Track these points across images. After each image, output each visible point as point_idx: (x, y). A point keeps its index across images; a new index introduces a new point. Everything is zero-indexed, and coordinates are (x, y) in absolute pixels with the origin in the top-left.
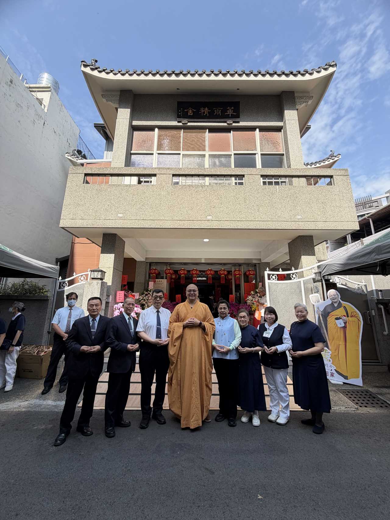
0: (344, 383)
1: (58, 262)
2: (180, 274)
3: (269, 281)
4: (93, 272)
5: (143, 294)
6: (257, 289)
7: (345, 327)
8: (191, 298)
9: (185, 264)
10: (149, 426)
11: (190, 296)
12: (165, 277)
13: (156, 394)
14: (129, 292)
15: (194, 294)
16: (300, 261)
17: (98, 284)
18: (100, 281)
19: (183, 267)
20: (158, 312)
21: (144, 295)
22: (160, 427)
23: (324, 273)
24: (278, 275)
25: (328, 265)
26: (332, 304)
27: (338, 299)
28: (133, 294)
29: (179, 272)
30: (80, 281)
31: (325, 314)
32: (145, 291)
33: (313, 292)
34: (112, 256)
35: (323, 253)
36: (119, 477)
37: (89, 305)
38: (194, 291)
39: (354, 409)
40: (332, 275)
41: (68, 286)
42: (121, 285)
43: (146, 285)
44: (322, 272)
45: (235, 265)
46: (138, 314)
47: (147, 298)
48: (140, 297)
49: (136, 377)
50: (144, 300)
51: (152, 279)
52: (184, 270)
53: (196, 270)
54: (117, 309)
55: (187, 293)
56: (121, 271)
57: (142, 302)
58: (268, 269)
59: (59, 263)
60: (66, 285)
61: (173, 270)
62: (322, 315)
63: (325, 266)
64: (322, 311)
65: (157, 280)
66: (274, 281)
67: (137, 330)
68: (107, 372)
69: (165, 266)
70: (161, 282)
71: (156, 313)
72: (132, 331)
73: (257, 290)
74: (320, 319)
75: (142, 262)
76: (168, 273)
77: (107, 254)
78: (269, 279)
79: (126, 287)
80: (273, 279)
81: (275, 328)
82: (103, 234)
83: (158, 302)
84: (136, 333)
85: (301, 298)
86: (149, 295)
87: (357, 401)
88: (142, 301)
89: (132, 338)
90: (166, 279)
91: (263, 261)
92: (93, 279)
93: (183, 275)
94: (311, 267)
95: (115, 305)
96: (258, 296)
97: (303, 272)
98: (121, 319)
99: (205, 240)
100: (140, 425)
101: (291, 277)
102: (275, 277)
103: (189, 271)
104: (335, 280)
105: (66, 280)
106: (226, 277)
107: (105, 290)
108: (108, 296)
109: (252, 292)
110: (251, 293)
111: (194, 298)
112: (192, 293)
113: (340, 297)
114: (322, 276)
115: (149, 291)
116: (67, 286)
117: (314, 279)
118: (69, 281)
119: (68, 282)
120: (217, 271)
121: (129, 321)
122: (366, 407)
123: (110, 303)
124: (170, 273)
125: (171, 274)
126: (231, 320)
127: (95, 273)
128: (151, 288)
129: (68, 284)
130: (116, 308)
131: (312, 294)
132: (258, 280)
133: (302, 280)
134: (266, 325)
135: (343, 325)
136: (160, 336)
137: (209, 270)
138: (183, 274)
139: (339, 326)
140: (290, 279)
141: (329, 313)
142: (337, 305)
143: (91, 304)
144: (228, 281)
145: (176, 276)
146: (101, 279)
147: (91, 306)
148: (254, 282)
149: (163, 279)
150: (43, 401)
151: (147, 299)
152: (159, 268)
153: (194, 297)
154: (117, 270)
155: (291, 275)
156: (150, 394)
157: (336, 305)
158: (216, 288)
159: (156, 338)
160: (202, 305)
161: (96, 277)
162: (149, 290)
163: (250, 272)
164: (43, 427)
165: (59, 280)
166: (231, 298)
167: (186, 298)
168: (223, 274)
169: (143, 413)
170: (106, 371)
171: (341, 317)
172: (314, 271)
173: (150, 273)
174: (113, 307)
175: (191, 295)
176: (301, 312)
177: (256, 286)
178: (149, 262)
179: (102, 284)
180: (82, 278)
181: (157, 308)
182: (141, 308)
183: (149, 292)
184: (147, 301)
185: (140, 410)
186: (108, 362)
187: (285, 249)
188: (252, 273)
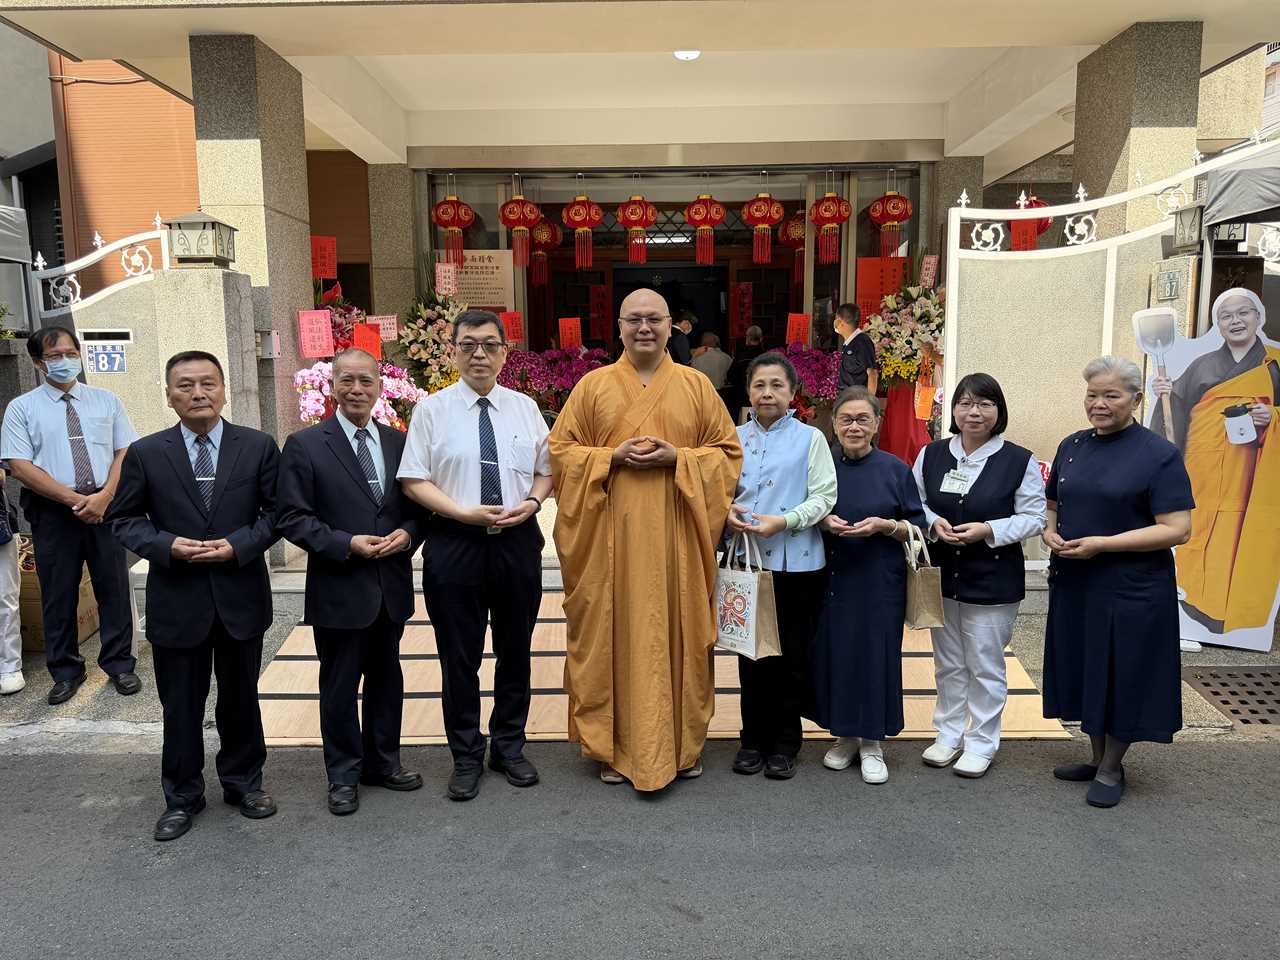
0: (1203, 644)
1: (10, 178)
2: (570, 226)
3: (965, 253)
4: (179, 232)
5: (414, 318)
6: (914, 284)
7: (1256, 446)
8: (639, 347)
9: (591, 174)
10: (481, 792)
11: (636, 340)
12: (503, 241)
13: (498, 693)
14: (349, 311)
15: (653, 330)
16: (1119, 152)
17: (212, 286)
18: (219, 272)
19: (582, 191)
20: (484, 404)
21: (421, 322)
22: (517, 793)
23: (1219, 211)
24: (1008, 225)
25: (1240, 178)
26: (1226, 350)
27: (1254, 332)
28: (371, 320)
29: (564, 214)
30: (130, 272)
31: (1188, 395)
32: (422, 306)
33: (1153, 296)
34: (252, 148)
35: (1246, 101)
36: (394, 933)
37: (174, 382)
38: (653, 318)
39: (1218, 731)
40: (1252, 222)
41: (84, 296)
42: (311, 284)
43: (425, 275)
44: (1209, 207)
45: (819, 172)
46: (403, 408)
47: (437, 338)
48: (402, 333)
49: (418, 638)
50: (423, 342)
51: (448, 249)
52: (587, 204)
53: (643, 204)
54: (308, 386)
55: (625, 328)
56: (300, 220)
57: (414, 355)
58: (964, 198)
59: (14, 179)
60: (74, 292)
61: (538, 205)
62: (1173, 396)
63: (1229, 179)
64: (1173, 383)
65: (468, 253)
66: (989, 255)
67: (402, 473)
68: (306, 622)
69: (501, 188)
70: (486, 262)
71: (477, 411)
72: (379, 480)
73: (910, 289)
74: (1163, 416)
75: (391, 169)
76: (518, 222)
77: (228, 138)
78: (965, 243)
79: (336, 292)
80: (986, 244)
81: (989, 458)
82: (191, 37)
83: (481, 365)
84: (397, 486)
85: (1096, 328)
86: (441, 322)
87: (1235, 705)
88: (414, 348)
89: (378, 507)
90: (509, 248)
91: (951, 152)
92: (182, 260)
93: (586, 229)
94: (1164, 181)
95: (300, 373)
96: (912, 314)
97: (1125, 204)
98: (326, 438)
99: (681, 55)
100: (450, 788)
101: (1067, 231)
102: (993, 235)
103: (609, 208)
104: (1260, 243)
105: (70, 267)
106: (780, 234)
107: (247, 308)
108: (264, 334)
109: (890, 301)
110: (882, 306)
111: (651, 348)
112: (645, 327)
113: (1263, 320)
114: (1204, 225)
115: (438, 304)
116: (78, 298)
117: (1167, 241)
118: (81, 274)
119: (77, 278)
120: (739, 206)
121: (362, 447)
122: (1264, 722)
123: (275, 361)
124: (523, 221)
125: (532, 226)
126: (799, 431)
127: (186, 232)
128: (444, 292)
129: (78, 287)
130: (304, 383)
131: (1149, 306)
132: (922, 243)
133: (1112, 245)
134: (956, 449)
135: (1252, 436)
136: (496, 496)
137: (699, 201)
138: (583, 223)
139: (1236, 439)
140: (1062, 242)
141: (1205, 388)
142: (1245, 353)
143: (187, 379)
144: (786, 251)
145: (554, 236)
146: (222, 262)
147: (186, 386)
148: (902, 251)
149: (498, 248)
150: (91, 722)
151: (435, 342)
152: (473, 195)
153: (652, 343)
154: (285, 214)
155: (1070, 221)
156: (475, 696)
157: (1239, 355)
158: (731, 284)
159: (483, 503)
160: (684, 372)
161: (194, 253)
162: (440, 299)
163: (890, 207)
164: (114, 801)
165: (35, 268)
166: (796, 327)
167: (621, 348)
168: (763, 220)
169: (456, 754)
170: (302, 619)
171: (1248, 407)
172: (1175, 202)
173: (434, 220)
174: (292, 378)
175: (639, 336)
176: (1108, 394)
177: (909, 271)
178: (427, 170)
179: (232, 283)
180: (137, 260)
181: (481, 389)
182: (412, 379)
183: (438, 308)
184: (435, 347)
185: (444, 745)
186: (304, 588)
187: (1064, 90)
188: (896, 212)
